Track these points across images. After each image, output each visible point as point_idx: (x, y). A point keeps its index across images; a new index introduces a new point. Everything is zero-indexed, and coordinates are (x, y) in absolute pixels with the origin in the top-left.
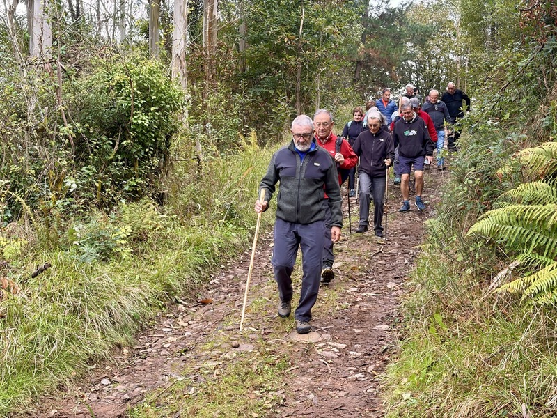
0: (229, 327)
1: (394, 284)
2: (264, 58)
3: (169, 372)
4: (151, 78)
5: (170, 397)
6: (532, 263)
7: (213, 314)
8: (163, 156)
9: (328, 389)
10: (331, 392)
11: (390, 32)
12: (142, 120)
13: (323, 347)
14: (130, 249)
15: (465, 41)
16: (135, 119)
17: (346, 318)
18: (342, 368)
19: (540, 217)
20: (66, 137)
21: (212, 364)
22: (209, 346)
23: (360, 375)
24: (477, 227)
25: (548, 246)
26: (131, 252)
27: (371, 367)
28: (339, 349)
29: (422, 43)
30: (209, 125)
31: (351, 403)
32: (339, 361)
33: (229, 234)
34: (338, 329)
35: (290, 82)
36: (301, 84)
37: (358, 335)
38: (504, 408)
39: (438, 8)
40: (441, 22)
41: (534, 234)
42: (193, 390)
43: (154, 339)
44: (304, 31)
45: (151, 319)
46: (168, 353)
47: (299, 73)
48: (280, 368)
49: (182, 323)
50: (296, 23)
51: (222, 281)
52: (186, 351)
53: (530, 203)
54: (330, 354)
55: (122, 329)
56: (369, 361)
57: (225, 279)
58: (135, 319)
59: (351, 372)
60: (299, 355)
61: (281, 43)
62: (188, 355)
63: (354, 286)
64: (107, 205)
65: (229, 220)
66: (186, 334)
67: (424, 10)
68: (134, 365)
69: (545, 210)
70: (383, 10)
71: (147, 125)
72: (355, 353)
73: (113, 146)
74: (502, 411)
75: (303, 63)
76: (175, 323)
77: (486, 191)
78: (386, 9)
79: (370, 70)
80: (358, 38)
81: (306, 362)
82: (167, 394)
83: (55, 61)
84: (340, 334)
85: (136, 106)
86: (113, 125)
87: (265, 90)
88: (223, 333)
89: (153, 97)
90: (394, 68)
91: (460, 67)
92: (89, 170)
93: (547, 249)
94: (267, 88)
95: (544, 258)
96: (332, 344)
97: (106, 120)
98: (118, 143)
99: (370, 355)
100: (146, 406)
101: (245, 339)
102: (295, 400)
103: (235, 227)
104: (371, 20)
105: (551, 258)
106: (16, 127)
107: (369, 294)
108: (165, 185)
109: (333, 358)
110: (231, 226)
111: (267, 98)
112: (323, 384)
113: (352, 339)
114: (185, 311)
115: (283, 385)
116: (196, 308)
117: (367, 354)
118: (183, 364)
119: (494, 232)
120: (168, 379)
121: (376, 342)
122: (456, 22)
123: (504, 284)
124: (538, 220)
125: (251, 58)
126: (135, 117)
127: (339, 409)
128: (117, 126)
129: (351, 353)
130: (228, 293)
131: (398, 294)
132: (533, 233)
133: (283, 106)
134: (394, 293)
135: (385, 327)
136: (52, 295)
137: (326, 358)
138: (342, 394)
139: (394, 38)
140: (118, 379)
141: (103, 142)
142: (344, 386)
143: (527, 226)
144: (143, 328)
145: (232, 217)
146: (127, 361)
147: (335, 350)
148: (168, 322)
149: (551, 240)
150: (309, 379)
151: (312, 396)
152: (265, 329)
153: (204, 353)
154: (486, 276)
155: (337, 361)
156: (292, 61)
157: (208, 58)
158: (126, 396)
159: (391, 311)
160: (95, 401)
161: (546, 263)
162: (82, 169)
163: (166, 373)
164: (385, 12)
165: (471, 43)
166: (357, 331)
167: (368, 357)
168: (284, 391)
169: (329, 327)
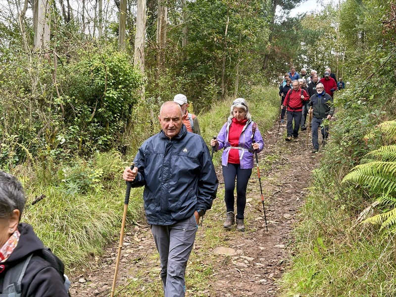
1: (289, 215)
2: (199, 51)
3: (127, 274)
4: (119, 65)
5: (128, 292)
6: (388, 203)
8: (126, 119)
9: (240, 290)
10: (242, 292)
11: (289, 35)
12: (112, 94)
13: (238, 259)
14: (101, 186)
15: (343, 42)
16: (107, 94)
17: (254, 239)
18: (251, 275)
19: (395, 170)
20: (59, 105)
21: (158, 269)
22: (156, 256)
23: (263, 280)
24: (349, 177)
26: (103, 188)
27: (272, 275)
28: (249, 261)
29: (312, 42)
30: (159, 98)
34: (248, 247)
35: (217, 69)
36: (225, 71)
37: (262, 251)
39: (324, 18)
40: (325, 28)
42: (144, 288)
44: (228, 33)
45: (115, 236)
46: (127, 261)
47: (224, 63)
48: (206, 274)
49: (137, 239)
50: (223, 27)
52: (139, 259)
53: (387, 160)
54: (242, 264)
55: (95, 243)
56: (270, 270)
58: (104, 236)
59: (257, 278)
60: (220, 264)
61: (212, 41)
62: (141, 263)
63: (260, 216)
64: (86, 154)
66: (140, 247)
67: (314, 20)
68: (103, 269)
70: (284, 19)
71: (116, 98)
72: (260, 264)
73: (92, 112)
75: (227, 56)
76: (132, 239)
77: (356, 151)
78: (287, 18)
79: (275, 61)
80: (266, 38)
81: (225, 269)
82: (125, 290)
83: (52, 52)
84: (250, 250)
85: (108, 85)
86: (92, 98)
89: (121, 78)
90: (292, 60)
91: (339, 60)
92: (74, 129)
94: (201, 73)
96: (244, 257)
97: (87, 93)
98: (95, 110)
99: (271, 266)
104: (276, 26)
106: (24, 98)
107: (271, 221)
108: (127, 141)
109: (244, 267)
111: (201, 80)
112: (237, 286)
113: (258, 254)
114: (139, 231)
115: (208, 286)
116: (147, 229)
117: (268, 265)
118: (137, 269)
119: (361, 180)
120: (126, 280)
121: (275, 256)
122: (336, 28)
123: (368, 218)
124: (393, 172)
125: (190, 52)
126: (108, 92)
128: (95, 98)
129: (257, 264)
131: (291, 222)
132: (389, 182)
133: (212, 86)
134: (289, 222)
135: (282, 246)
136: (46, 217)
137: (240, 268)
138: (250, 293)
139: (292, 39)
140: (91, 279)
141: (85, 109)
142: (252, 288)
143: (385, 177)
144: (109, 242)
146: (97, 266)
147: (246, 261)
148: (127, 238)
150: (227, 282)
151: (228, 295)
152: (196, 245)
153: (152, 262)
154: (355, 211)
155: (247, 269)
156: (220, 54)
157: (160, 51)
158: (97, 291)
159: (287, 235)
160: (75, 294)
162: (69, 128)
163: (125, 275)
164: (286, 20)
165: (347, 43)
166: (262, 248)
167: (269, 267)
168: (209, 290)
169: (241, 245)
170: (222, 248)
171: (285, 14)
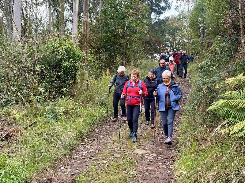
0: (108, 148)
2: (109, 39)
3: (88, 164)
5: (90, 173)
6: (232, 122)
7: (100, 143)
8: (73, 79)
9: (152, 171)
10: (154, 172)
11: (160, 30)
12: (67, 64)
13: (148, 155)
14: (64, 117)
16: (64, 64)
17: (155, 145)
18: (157, 163)
19: (235, 104)
21: (104, 161)
22: (102, 155)
23: (164, 166)
24: (210, 108)
25: (238, 116)
27: (168, 163)
28: (154, 156)
29: (173, 34)
30: (89, 67)
31: (163, 176)
32: (155, 161)
33: (102, 112)
34: (153, 149)
35: (121, 50)
36: (125, 51)
37: (161, 151)
38: (225, 175)
39: (179, 19)
40: (180, 25)
41: (233, 111)
42: (99, 171)
43: (78, 153)
44: (127, 29)
45: (75, 145)
46: (85, 158)
47: (125, 46)
48: (132, 163)
49: (87, 147)
50: (124, 25)
51: (101, 131)
52: (92, 157)
54: (151, 158)
55: (65, 148)
56: (167, 161)
57: (102, 130)
58: (70, 145)
59: (160, 165)
60: (139, 158)
61: (117, 34)
62: (94, 158)
63: (156, 133)
64: (52, 99)
65: (102, 106)
66: (91, 151)
67: (173, 21)
68: (72, 162)
69: (237, 102)
70: (157, 20)
71: (69, 66)
72: (161, 158)
73: (55, 75)
74: (224, 176)
75: (127, 42)
76: (85, 147)
77: (210, 95)
78: (158, 20)
79: (151, 45)
80: (146, 32)
81: (142, 161)
82: (89, 172)
83: (33, 40)
84: (154, 151)
85: (64, 58)
86: (55, 66)
87: (110, 53)
88: (107, 150)
89: (71, 55)
90: (161, 45)
91: (188, 45)
92: (45, 84)
93: (238, 117)
94: (111, 52)
95: (236, 120)
96: (151, 154)
97: (52, 64)
98: (56, 73)
99: (167, 159)
100: (82, 176)
101: (116, 153)
102: (140, 175)
103: (104, 109)
104: (152, 24)
105: (239, 120)
106: (18, 66)
107: (163, 136)
108: (75, 91)
109: (152, 160)
110: (103, 108)
112: (150, 169)
113: (159, 153)
114: (88, 142)
115: (135, 169)
116: (92, 141)
117: (166, 158)
118: (93, 162)
120: (88, 167)
121: (168, 154)
122: (187, 26)
124: (234, 105)
125: (104, 39)
126: (64, 63)
127: (158, 178)
128: (57, 66)
129: (159, 158)
130: (104, 135)
131: (174, 136)
133: (118, 60)
135: (171, 148)
137: (150, 160)
138: (158, 173)
139: (161, 32)
140: (67, 167)
141: (51, 73)
142: (159, 170)
143: (230, 108)
144: (73, 148)
145: (103, 105)
146: (69, 161)
147: (153, 156)
148: (82, 146)
149: (239, 113)
150: (144, 167)
151: (147, 173)
152: (123, 149)
153: (100, 158)
154: (212, 128)
156: (122, 41)
158: (72, 173)
160: (60, 175)
161: (237, 122)
162: (43, 84)
164: (158, 21)
166: (160, 150)
167: (166, 159)
168: (135, 171)
169: (149, 148)
170: (138, 149)
171: (157, 17)
